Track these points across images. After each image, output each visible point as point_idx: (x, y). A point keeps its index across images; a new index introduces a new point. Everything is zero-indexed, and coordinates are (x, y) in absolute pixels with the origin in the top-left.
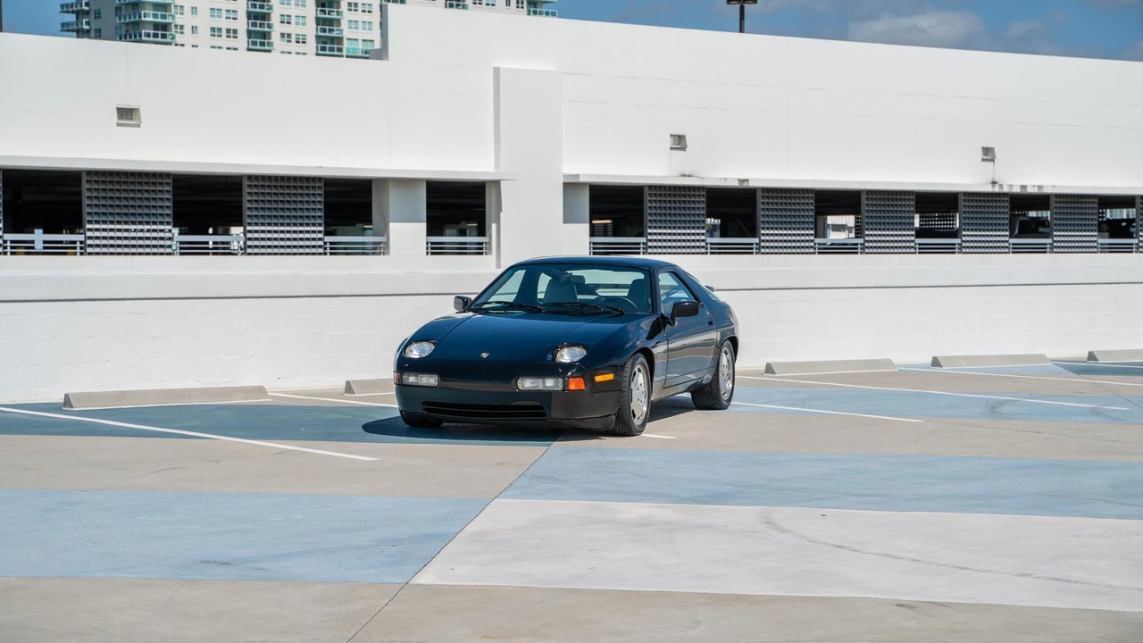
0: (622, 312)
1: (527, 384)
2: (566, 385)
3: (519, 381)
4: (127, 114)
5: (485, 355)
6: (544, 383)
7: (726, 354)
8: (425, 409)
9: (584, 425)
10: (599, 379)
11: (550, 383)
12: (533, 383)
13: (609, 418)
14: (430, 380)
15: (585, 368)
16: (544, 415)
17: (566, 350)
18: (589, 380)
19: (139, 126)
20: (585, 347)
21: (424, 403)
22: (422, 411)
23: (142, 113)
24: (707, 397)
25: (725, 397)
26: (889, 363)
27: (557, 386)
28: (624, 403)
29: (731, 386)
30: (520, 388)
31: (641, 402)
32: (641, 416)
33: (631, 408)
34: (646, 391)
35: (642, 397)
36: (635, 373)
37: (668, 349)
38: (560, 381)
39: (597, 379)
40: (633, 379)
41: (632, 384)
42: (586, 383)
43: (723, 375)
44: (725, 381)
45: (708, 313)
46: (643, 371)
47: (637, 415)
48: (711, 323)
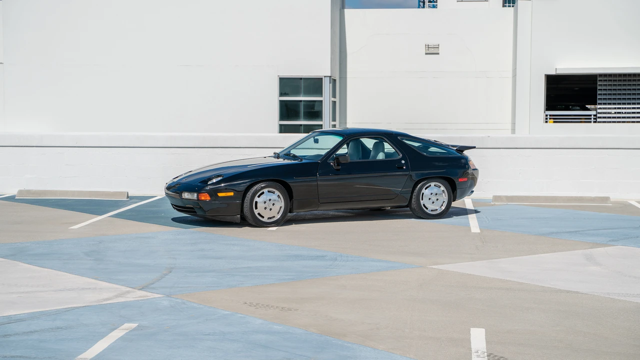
0: (301, 159)
1: (186, 195)
2: (198, 196)
7: (437, 186)
13: (236, 216)
16: (196, 212)
17: (215, 178)
18: (213, 193)
20: (223, 177)
28: (246, 209)
31: (271, 209)
32: (274, 217)
33: (256, 212)
34: (283, 204)
35: (271, 207)
36: (263, 193)
37: (317, 181)
38: (196, 194)
39: (220, 195)
40: (259, 197)
41: (256, 199)
42: (211, 196)
43: (430, 199)
44: (433, 203)
45: (403, 162)
46: (277, 193)
47: (266, 216)
48: (400, 168)
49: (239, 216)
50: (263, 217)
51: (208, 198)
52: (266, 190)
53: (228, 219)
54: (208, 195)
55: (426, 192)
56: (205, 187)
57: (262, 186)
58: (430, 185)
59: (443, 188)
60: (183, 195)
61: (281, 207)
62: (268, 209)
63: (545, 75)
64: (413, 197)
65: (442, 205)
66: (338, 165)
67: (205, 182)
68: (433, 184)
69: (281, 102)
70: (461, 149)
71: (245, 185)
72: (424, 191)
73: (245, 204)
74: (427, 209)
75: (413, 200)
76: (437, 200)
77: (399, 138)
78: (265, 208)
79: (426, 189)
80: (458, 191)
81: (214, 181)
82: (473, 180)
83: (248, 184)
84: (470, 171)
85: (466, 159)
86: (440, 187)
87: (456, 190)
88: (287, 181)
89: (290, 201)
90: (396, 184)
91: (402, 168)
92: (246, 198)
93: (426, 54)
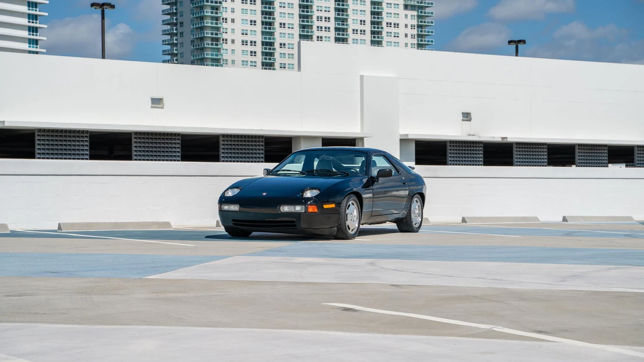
0: (348, 174)
1: (286, 209)
2: (306, 209)
3: (281, 207)
4: (157, 102)
5: (264, 194)
6: (295, 208)
7: (417, 202)
8: (234, 224)
9: (318, 232)
10: (325, 206)
11: (298, 208)
12: (289, 208)
13: (333, 229)
14: (235, 208)
15: (318, 201)
16: (295, 226)
17: (309, 191)
18: (320, 207)
19: (163, 108)
20: (319, 190)
21: (233, 220)
22: (232, 225)
23: (165, 101)
24: (405, 225)
25: (417, 226)
26: (536, 219)
27: (302, 210)
28: (342, 221)
29: (420, 220)
30: (282, 211)
31: (354, 221)
32: (354, 229)
33: (347, 223)
34: (358, 216)
35: (354, 218)
36: (349, 205)
40: (348, 208)
41: (347, 211)
42: (318, 209)
43: (414, 213)
44: (416, 217)
45: (403, 178)
46: (356, 205)
47: (351, 228)
48: (404, 183)
49: (336, 228)
50: (349, 229)
51: (316, 211)
52: (350, 203)
53: (326, 232)
54: (316, 207)
55: (413, 207)
57: (348, 198)
59: (419, 203)
61: (357, 219)
68: (415, 199)
72: (412, 205)
74: (413, 222)
78: (351, 220)
79: (413, 203)
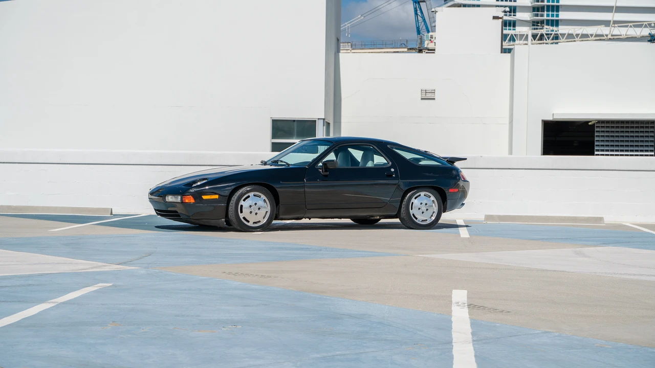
12: (171, 198)
13: (221, 220)
16: (180, 216)
18: (198, 196)
20: (208, 180)
25: (424, 223)
28: (231, 213)
29: (433, 218)
30: (167, 200)
31: (256, 214)
32: (259, 221)
33: (241, 215)
34: (269, 209)
35: (257, 211)
36: (249, 197)
37: (304, 187)
38: (180, 197)
39: (205, 197)
40: (244, 200)
41: (242, 203)
42: (195, 199)
43: (419, 209)
44: (423, 213)
45: (393, 170)
46: (263, 197)
47: (252, 220)
48: (390, 176)
49: (223, 220)
50: (248, 222)
51: (192, 201)
52: (251, 194)
53: (213, 223)
54: (192, 198)
55: (416, 202)
56: (189, 189)
57: (248, 189)
58: (420, 195)
59: (433, 198)
60: (167, 198)
61: (267, 212)
62: (253, 213)
63: (542, 120)
64: (403, 206)
65: (432, 216)
66: (326, 171)
67: (190, 185)
68: (422, 194)
69: (273, 144)
70: (452, 161)
71: (230, 188)
72: (413, 200)
73: (230, 208)
74: (416, 219)
75: (402, 209)
76: (427, 210)
77: (388, 146)
78: (251, 212)
79: (415, 198)
80: (449, 202)
81: (199, 183)
82: (464, 194)
83: (233, 187)
84: (461, 183)
85: (457, 170)
86: (430, 197)
87: (446, 201)
88: (274, 186)
89: (277, 206)
90: (385, 193)
91: (392, 176)
92: (232, 202)
93: (422, 99)
